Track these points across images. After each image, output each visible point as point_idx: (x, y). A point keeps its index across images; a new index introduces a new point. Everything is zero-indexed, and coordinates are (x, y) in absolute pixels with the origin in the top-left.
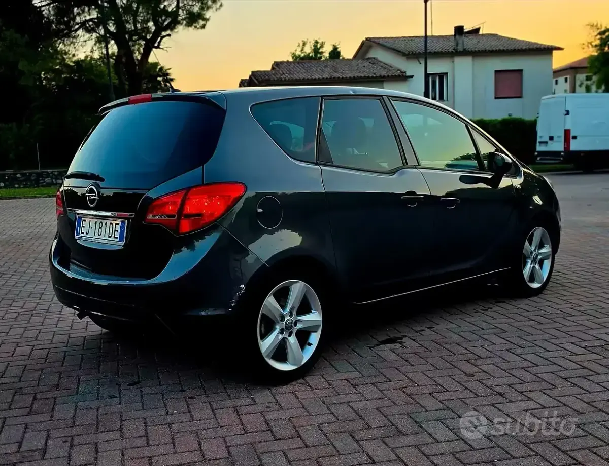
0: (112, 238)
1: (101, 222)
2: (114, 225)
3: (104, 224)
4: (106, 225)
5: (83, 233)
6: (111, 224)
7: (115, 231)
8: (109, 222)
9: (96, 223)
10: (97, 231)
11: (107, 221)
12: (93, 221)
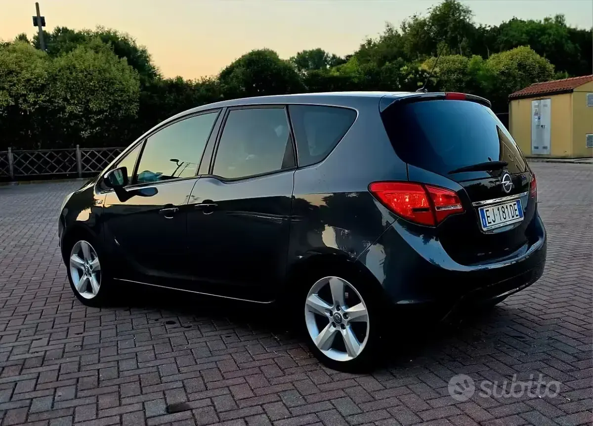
0: (515, 217)
1: (503, 207)
2: (513, 205)
3: (505, 208)
4: (507, 207)
5: (490, 223)
6: (511, 205)
7: (516, 210)
8: (508, 205)
9: (498, 210)
10: (502, 216)
11: (506, 204)
12: (495, 208)
